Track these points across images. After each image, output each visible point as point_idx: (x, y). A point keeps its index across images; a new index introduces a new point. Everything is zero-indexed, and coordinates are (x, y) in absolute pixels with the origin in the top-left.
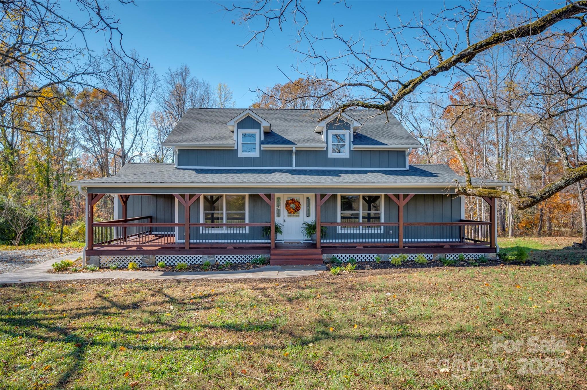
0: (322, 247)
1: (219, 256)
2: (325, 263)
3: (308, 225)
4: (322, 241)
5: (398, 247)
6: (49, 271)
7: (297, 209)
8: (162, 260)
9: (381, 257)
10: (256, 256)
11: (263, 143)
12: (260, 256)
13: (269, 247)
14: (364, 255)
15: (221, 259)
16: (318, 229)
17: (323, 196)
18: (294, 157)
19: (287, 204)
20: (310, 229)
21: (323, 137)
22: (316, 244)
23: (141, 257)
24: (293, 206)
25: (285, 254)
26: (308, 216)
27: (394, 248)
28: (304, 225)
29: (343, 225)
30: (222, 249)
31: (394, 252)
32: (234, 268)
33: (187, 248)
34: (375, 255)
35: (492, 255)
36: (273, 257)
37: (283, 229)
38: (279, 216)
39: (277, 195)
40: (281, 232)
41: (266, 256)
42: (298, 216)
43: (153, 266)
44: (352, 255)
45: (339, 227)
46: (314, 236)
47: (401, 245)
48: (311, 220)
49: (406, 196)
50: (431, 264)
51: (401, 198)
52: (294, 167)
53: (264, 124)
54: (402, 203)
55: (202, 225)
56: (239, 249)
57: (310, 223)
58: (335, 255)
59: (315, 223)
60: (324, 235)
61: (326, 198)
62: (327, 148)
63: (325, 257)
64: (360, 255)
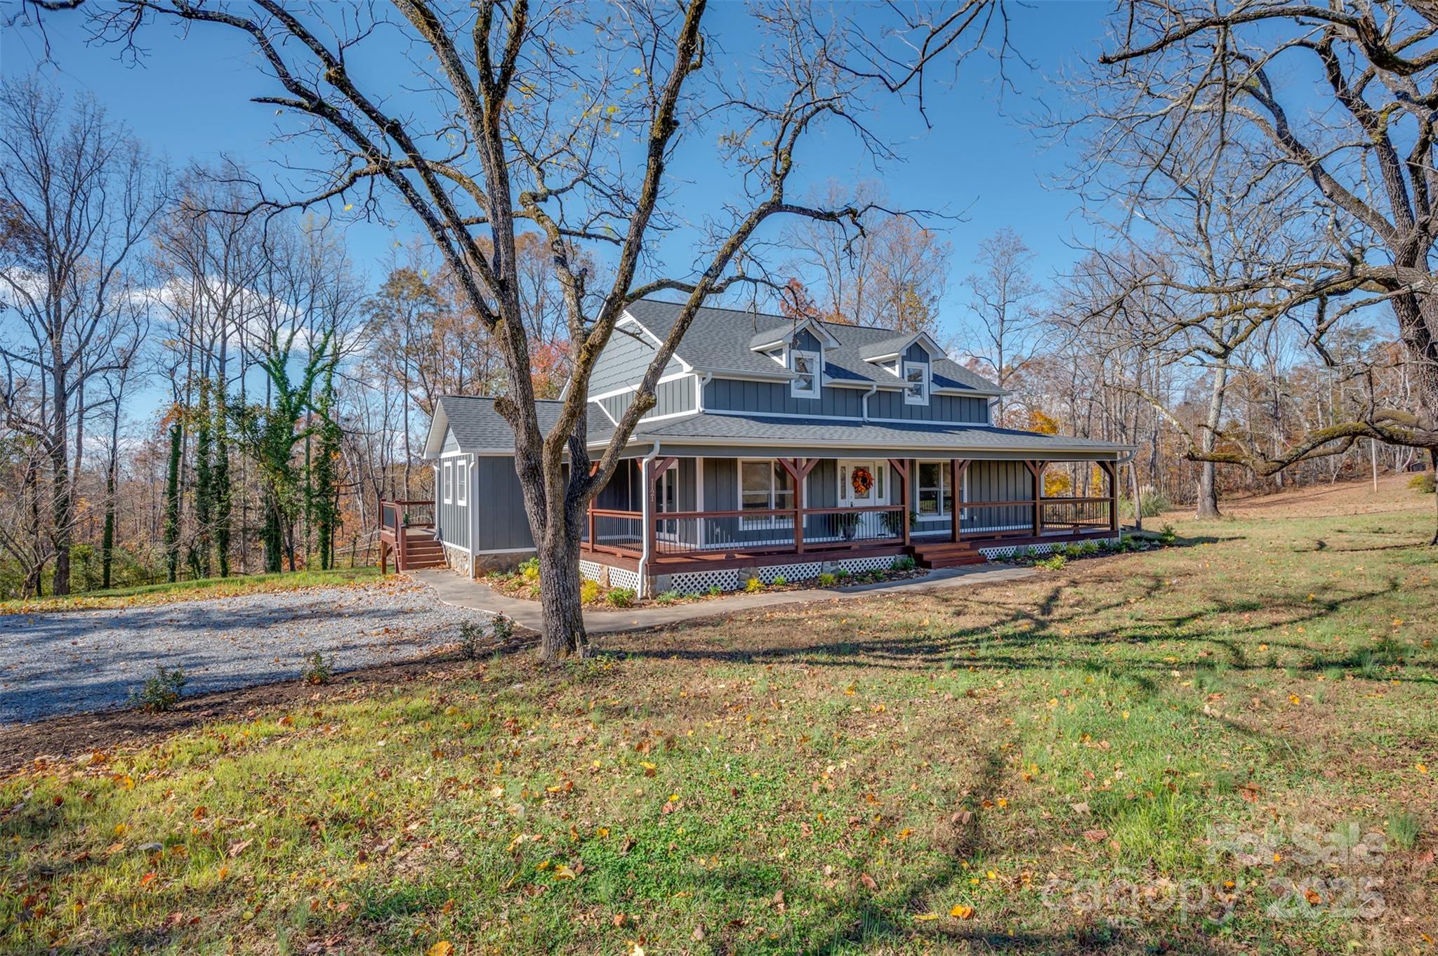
1: (842, 562)
7: (867, 485)
13: (903, 544)
18: (865, 401)
19: (856, 476)
23: (736, 571)
26: (881, 496)
38: (843, 497)
39: (842, 461)
48: (885, 502)
52: (866, 418)
55: (741, 513)
57: (884, 507)
62: (903, 388)
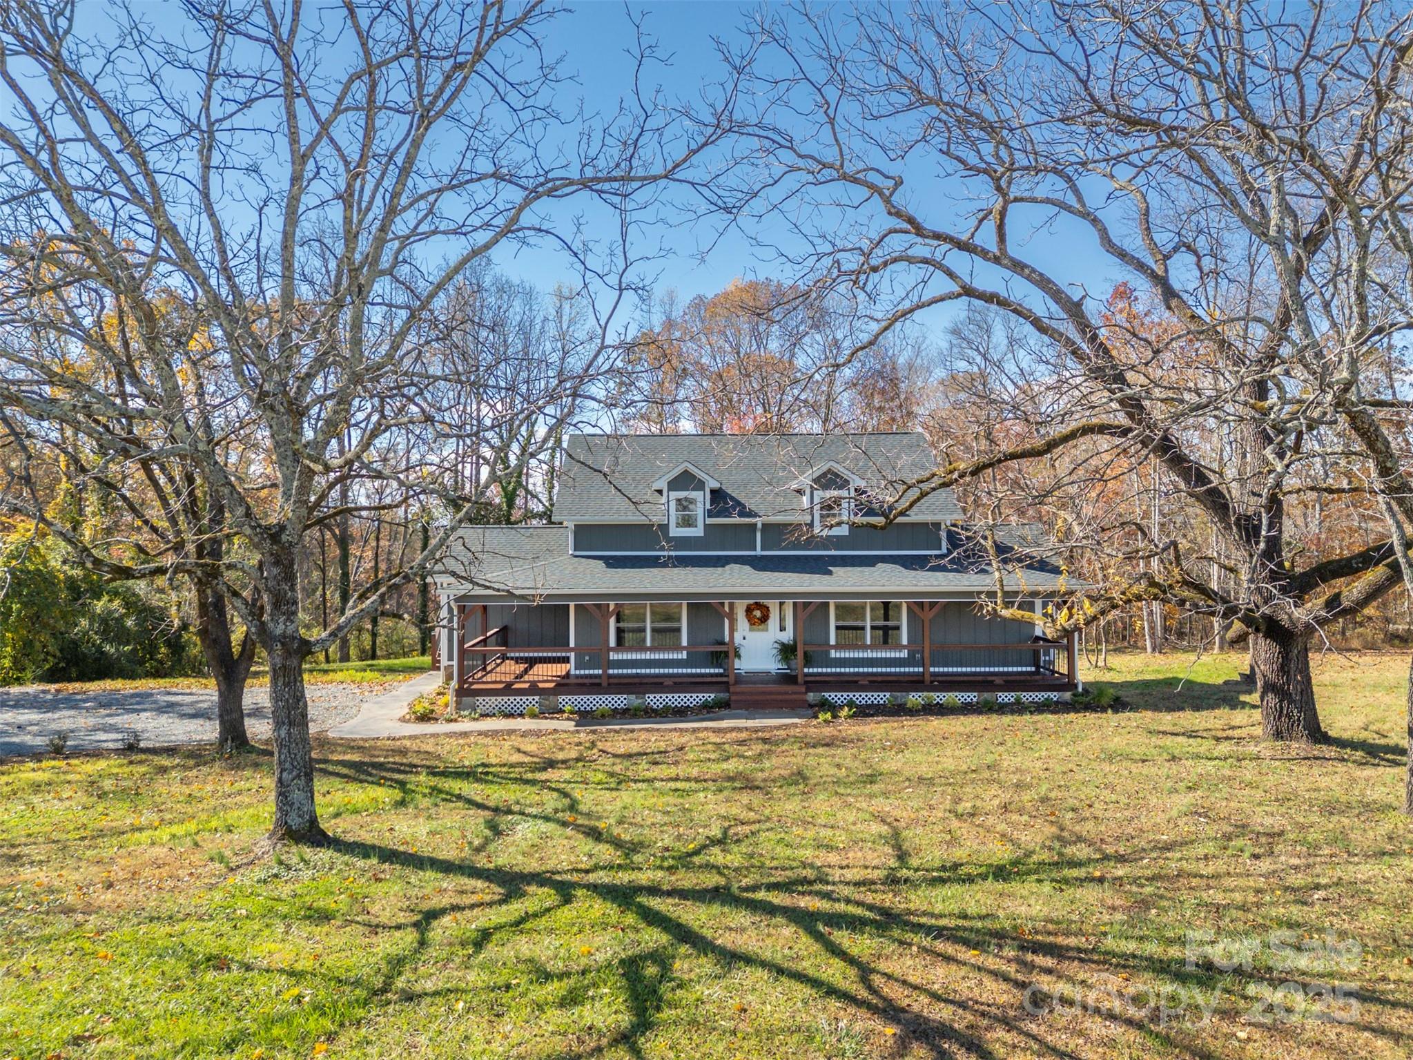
0: (806, 682)
1: (652, 696)
2: (811, 706)
3: (783, 644)
4: (806, 670)
5: (923, 682)
6: (403, 720)
7: (764, 619)
8: (567, 701)
9: (896, 698)
10: (706, 695)
11: (710, 514)
12: (713, 696)
13: (727, 683)
14: (869, 695)
15: (655, 700)
16: (800, 653)
17: (806, 605)
18: (758, 535)
19: (749, 610)
20: (787, 651)
21: (805, 499)
22: (796, 677)
23: (537, 698)
24: (758, 613)
25: (751, 694)
26: (782, 629)
27: (917, 683)
28: (776, 645)
29: (838, 647)
30: (657, 684)
31: (916, 690)
32: (680, 713)
33: (605, 684)
34: (888, 695)
35: (1067, 695)
36: (733, 698)
37: (742, 652)
40: (739, 657)
41: (721, 695)
42: (767, 630)
43: (558, 711)
44: (851, 695)
45: (833, 652)
46: (793, 663)
47: (927, 678)
48: (787, 636)
49: (932, 605)
50: (967, 709)
51: (927, 608)
52: (759, 552)
53: (712, 484)
54: (929, 615)
56: (681, 684)
57: (785, 641)
58: (827, 695)
59: (795, 640)
60: (808, 661)
61: (811, 608)
62: (812, 521)
63: (811, 697)
64: (863, 695)
